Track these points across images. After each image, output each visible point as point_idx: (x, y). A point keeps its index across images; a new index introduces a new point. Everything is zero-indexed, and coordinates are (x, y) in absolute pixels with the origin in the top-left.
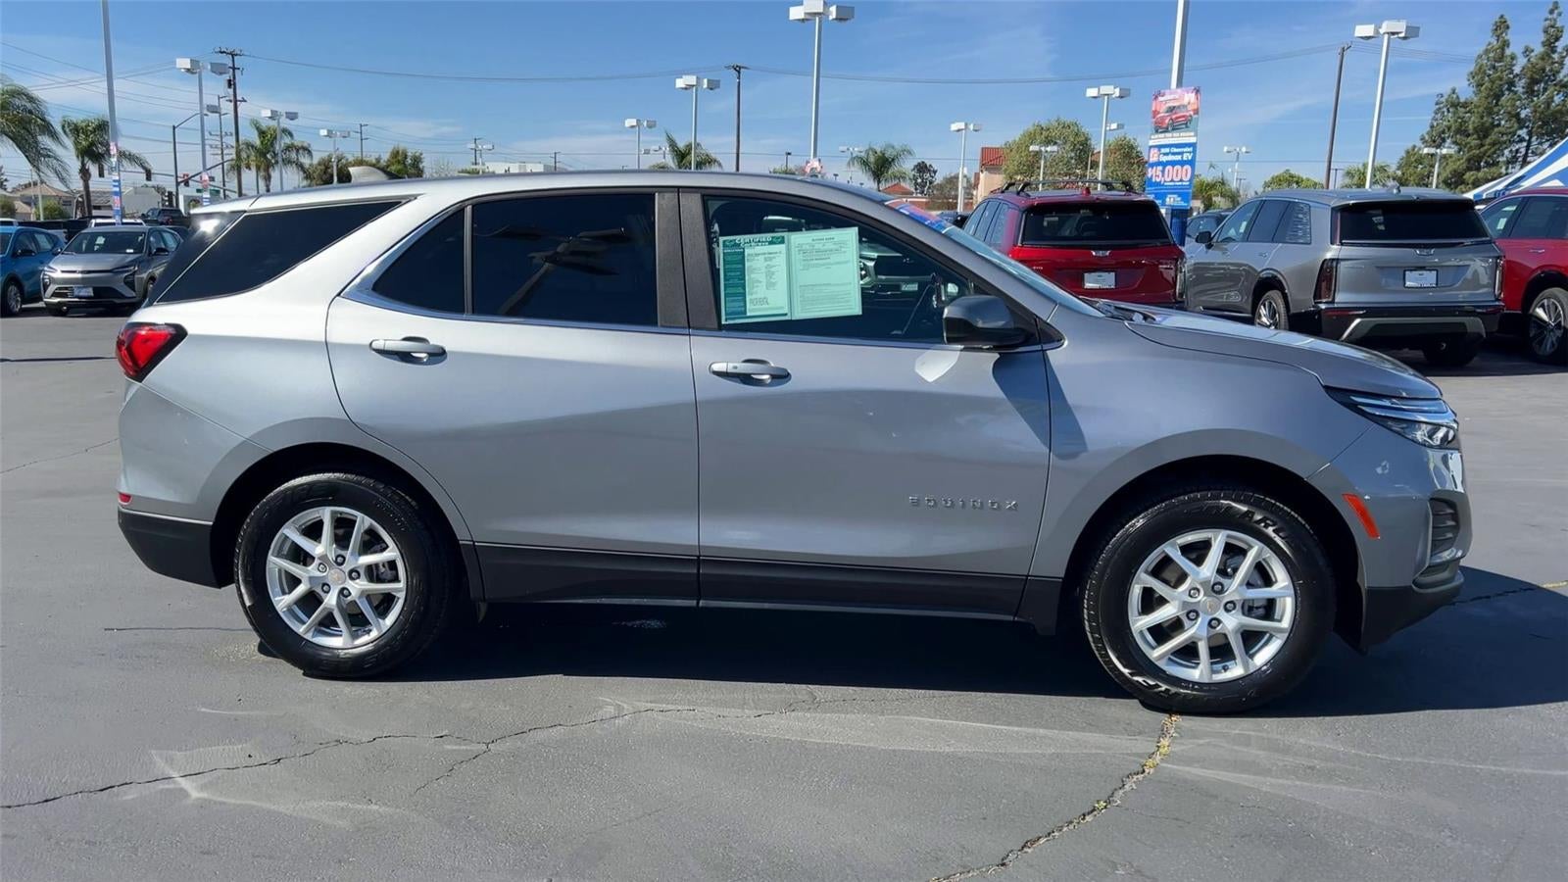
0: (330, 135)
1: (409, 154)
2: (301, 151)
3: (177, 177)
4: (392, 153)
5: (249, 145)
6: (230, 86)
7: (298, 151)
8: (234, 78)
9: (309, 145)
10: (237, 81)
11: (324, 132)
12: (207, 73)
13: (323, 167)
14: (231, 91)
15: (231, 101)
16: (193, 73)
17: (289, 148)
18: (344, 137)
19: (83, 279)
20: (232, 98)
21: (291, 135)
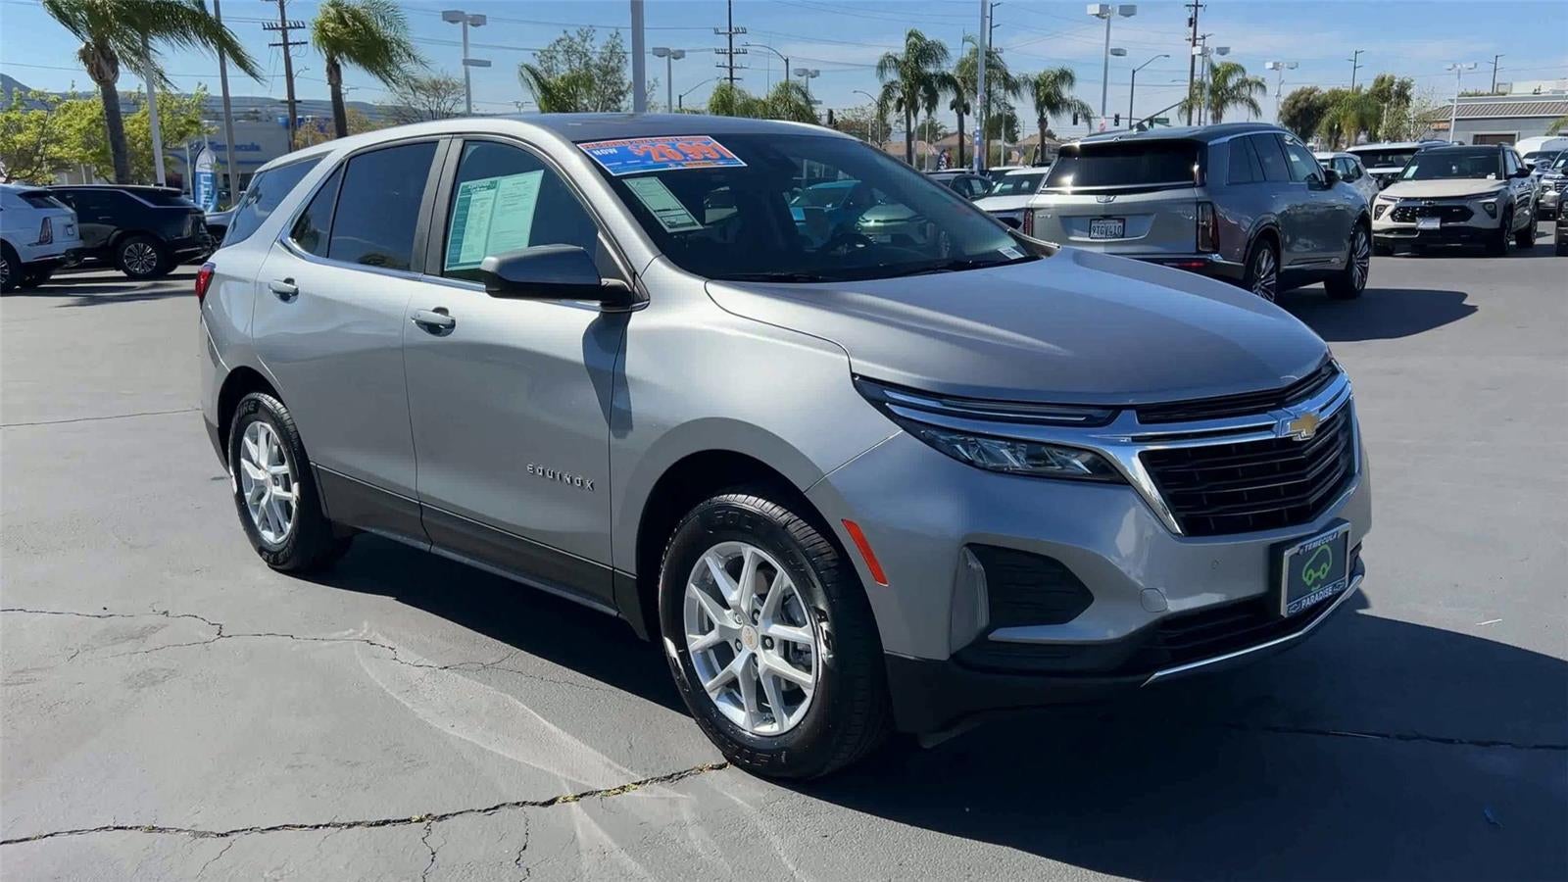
0: (1276, 67)
1: (1396, 80)
2: (1253, 87)
3: (1131, 119)
4: (1376, 81)
5: (1202, 85)
6: (1190, 25)
7: (1250, 85)
8: (1196, 15)
9: (1263, 79)
10: (1198, 20)
11: (1270, 65)
12: (1116, 16)
13: (1292, 101)
14: (1192, 29)
15: (1190, 40)
16: (1103, 18)
17: (1244, 83)
18: (1292, 68)
19: (885, 227)
20: (1191, 37)
21: (1243, 70)
